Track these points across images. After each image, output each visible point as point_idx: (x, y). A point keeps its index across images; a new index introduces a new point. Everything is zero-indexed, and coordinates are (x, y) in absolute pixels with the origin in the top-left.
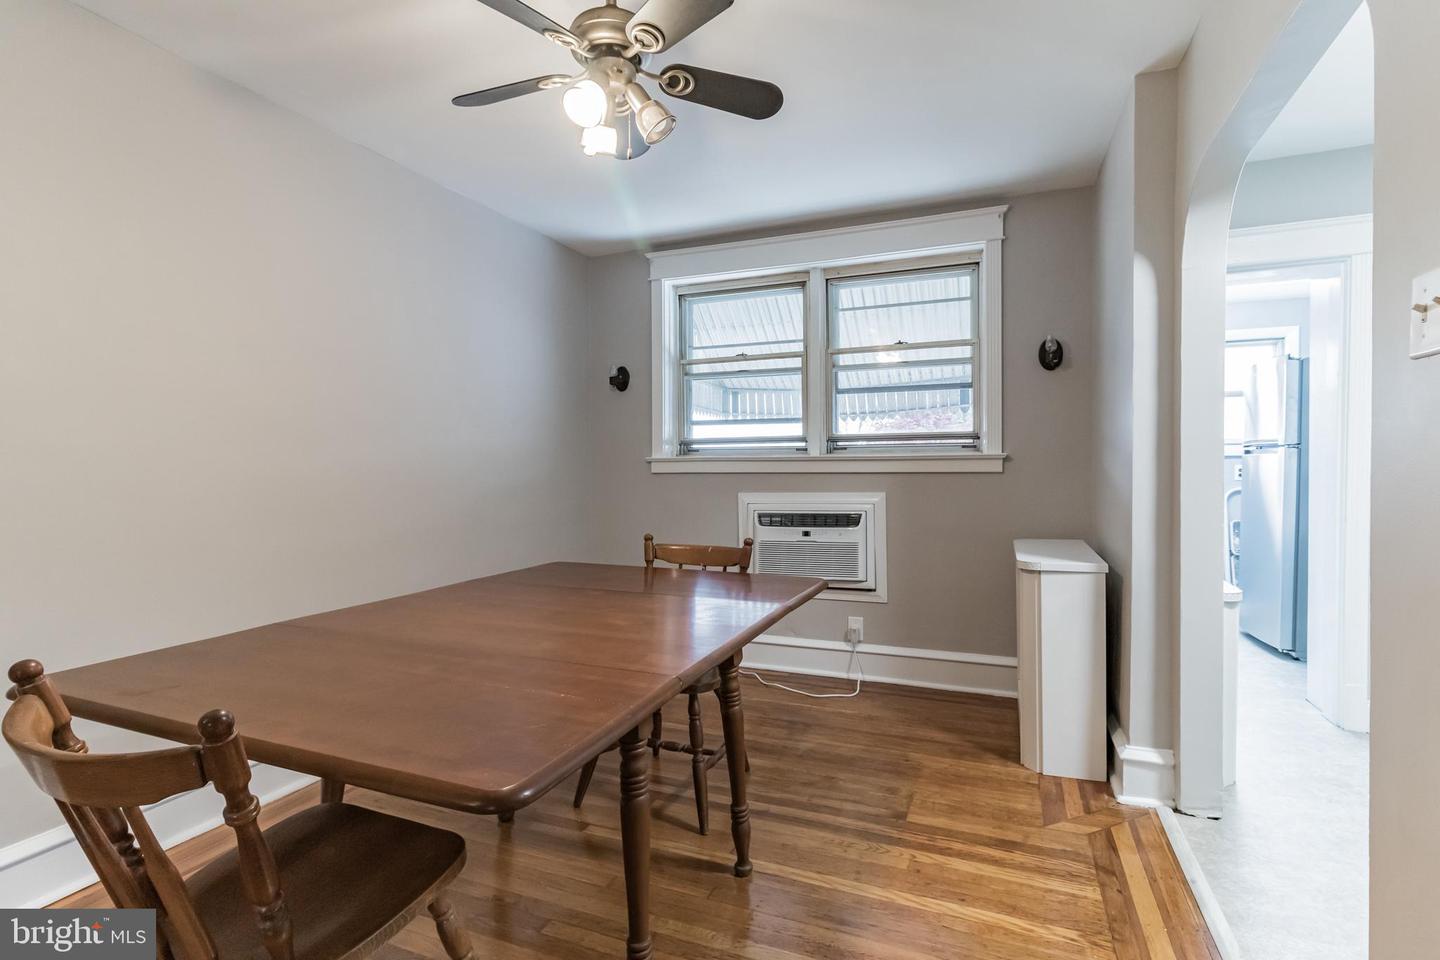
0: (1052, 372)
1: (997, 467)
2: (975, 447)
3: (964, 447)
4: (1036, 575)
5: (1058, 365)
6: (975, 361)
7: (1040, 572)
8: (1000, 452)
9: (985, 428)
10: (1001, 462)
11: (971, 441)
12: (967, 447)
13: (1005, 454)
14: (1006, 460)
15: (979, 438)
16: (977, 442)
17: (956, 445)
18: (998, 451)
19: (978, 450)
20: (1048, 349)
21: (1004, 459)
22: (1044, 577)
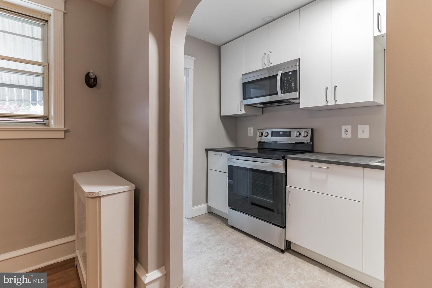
0: (92, 89)
1: (61, 135)
2: (45, 124)
3: (36, 123)
4: (98, 199)
5: (95, 85)
6: (45, 76)
7: (100, 197)
8: (63, 127)
9: (52, 113)
10: (63, 132)
11: (42, 120)
12: (39, 124)
13: (66, 128)
14: (66, 132)
15: (48, 119)
16: (46, 121)
17: (31, 122)
18: (61, 127)
19: (48, 126)
20: (91, 76)
21: (65, 131)
22: (102, 199)
